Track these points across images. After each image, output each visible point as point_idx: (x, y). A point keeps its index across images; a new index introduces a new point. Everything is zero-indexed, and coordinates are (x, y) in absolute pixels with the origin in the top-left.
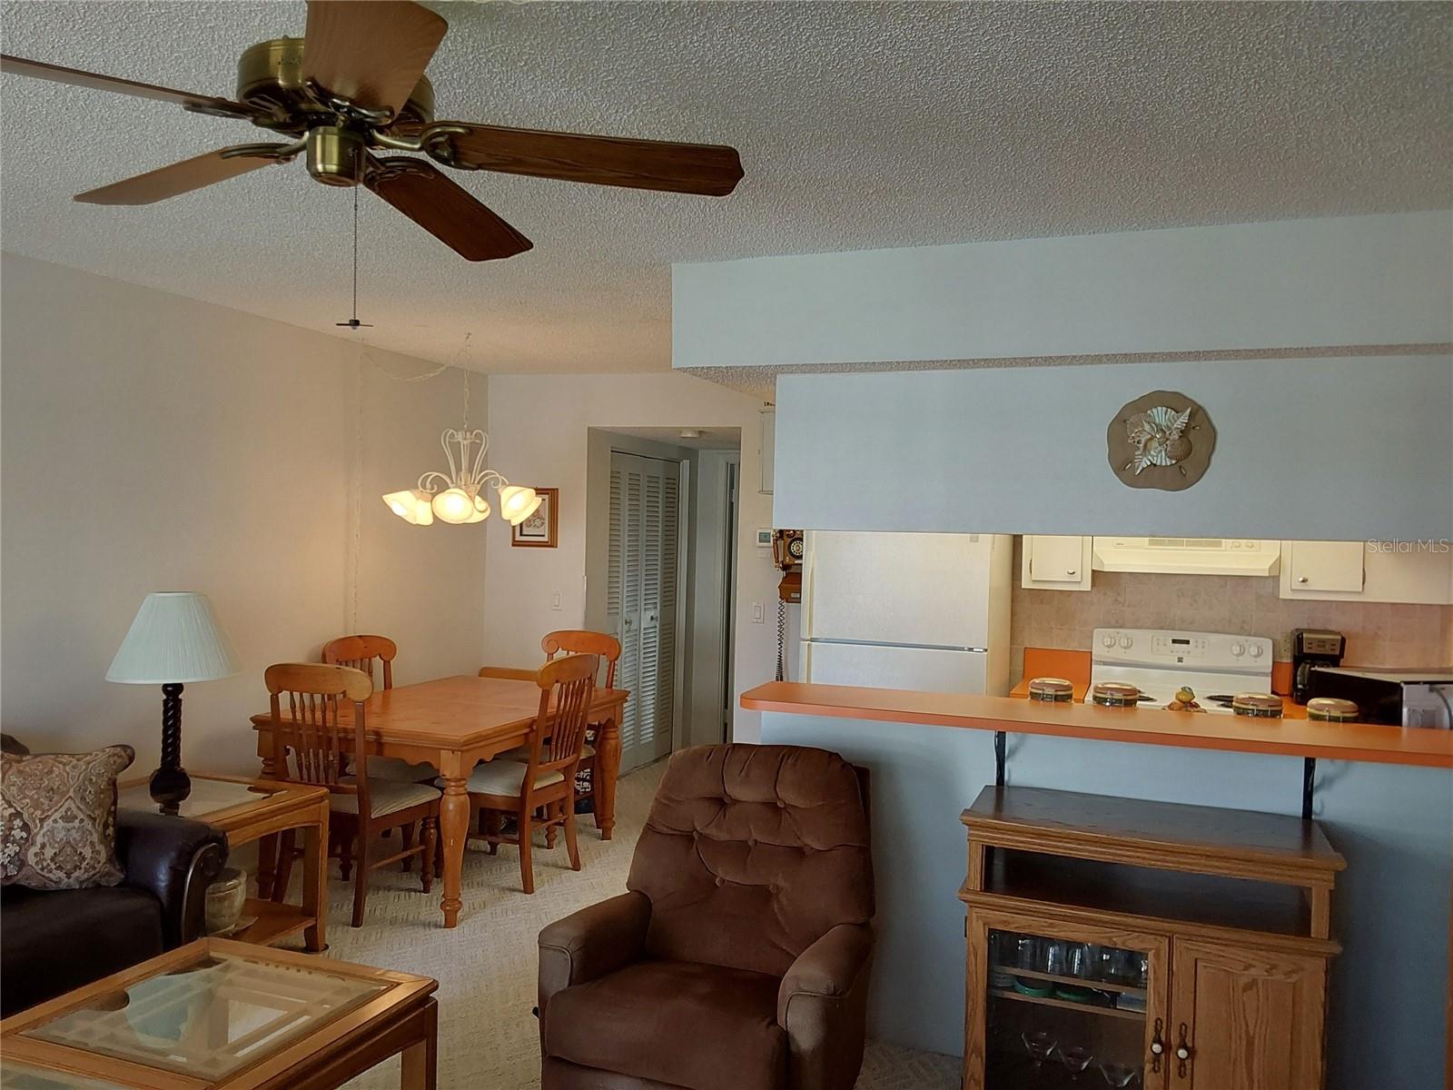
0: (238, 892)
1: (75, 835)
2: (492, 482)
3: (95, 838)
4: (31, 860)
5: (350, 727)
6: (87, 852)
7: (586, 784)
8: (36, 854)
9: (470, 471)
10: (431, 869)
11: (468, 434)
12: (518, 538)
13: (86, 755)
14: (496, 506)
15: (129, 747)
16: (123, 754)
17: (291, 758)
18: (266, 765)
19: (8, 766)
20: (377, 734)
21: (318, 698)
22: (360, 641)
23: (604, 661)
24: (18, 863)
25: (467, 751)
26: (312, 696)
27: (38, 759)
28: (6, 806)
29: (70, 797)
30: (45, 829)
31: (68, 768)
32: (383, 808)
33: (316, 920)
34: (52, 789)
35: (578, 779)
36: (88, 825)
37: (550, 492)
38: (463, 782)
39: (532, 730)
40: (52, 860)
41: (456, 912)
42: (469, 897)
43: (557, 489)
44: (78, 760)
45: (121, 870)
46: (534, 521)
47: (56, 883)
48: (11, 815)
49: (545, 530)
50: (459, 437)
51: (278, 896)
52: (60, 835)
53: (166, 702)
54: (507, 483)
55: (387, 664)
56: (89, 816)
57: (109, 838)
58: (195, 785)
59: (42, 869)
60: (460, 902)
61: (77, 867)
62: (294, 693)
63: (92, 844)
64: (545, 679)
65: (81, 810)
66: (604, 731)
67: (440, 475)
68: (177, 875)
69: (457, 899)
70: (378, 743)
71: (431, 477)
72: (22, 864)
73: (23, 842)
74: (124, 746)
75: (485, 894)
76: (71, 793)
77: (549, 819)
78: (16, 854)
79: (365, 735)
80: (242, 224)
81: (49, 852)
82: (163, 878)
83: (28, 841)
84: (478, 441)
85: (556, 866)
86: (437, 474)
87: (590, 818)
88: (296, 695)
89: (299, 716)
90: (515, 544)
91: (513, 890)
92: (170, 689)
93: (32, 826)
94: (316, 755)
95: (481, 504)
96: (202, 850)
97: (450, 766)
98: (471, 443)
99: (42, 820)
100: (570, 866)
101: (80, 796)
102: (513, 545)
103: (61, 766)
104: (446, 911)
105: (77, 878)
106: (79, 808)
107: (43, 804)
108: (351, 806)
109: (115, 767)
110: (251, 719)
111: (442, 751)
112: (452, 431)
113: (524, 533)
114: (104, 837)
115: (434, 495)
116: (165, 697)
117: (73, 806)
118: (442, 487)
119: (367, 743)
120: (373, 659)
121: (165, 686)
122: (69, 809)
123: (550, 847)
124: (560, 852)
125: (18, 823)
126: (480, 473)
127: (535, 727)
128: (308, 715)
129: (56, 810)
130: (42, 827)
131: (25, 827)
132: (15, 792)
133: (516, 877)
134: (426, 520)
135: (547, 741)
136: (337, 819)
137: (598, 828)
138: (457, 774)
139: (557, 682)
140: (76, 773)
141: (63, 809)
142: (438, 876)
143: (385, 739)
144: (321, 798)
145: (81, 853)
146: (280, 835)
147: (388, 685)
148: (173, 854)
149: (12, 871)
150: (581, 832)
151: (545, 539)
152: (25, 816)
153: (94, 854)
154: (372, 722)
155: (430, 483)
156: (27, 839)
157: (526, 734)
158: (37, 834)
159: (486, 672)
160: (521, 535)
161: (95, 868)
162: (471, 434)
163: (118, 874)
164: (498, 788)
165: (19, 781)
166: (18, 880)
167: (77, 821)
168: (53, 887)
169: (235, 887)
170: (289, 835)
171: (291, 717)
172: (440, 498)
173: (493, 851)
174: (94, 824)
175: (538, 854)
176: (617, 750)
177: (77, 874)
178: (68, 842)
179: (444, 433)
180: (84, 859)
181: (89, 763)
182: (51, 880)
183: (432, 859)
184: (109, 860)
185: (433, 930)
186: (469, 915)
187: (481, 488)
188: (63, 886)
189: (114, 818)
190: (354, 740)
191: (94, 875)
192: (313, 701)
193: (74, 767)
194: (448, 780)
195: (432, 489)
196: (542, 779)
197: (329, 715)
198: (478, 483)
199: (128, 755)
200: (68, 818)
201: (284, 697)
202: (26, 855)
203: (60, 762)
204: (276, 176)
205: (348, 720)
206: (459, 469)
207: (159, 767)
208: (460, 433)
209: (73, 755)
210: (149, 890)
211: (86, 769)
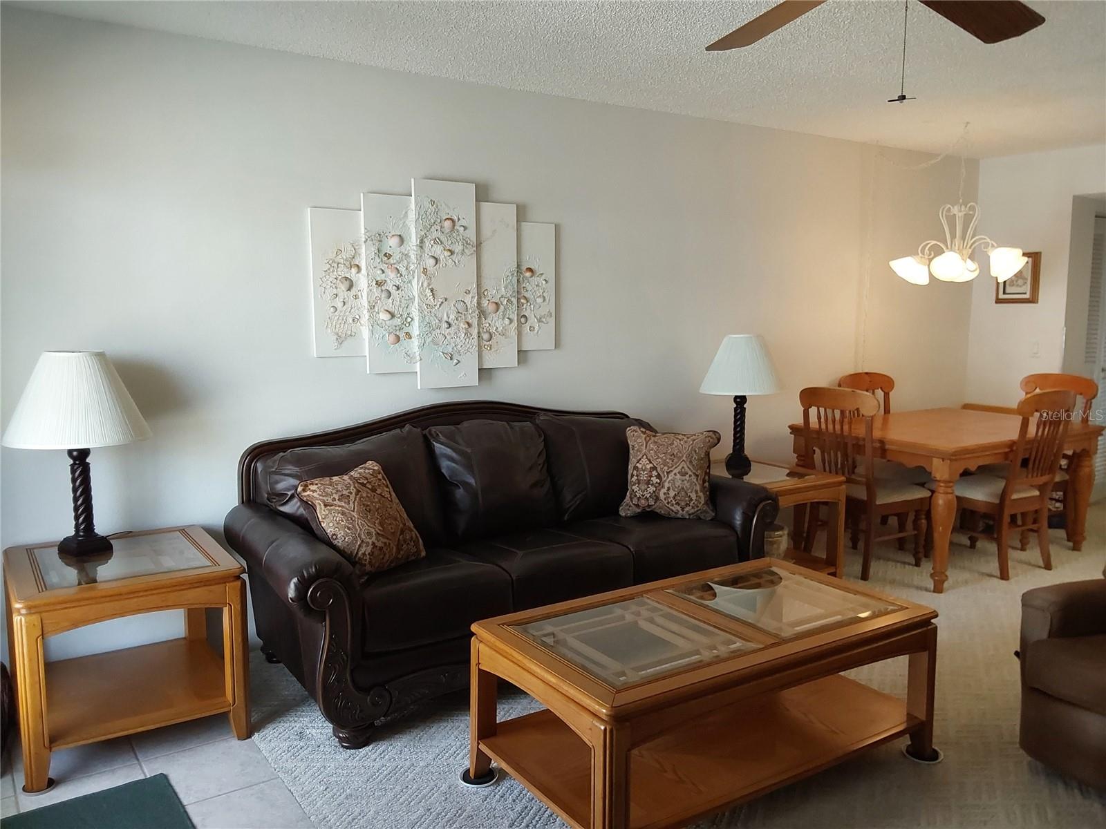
0: (782, 540)
1: (687, 485)
2: (983, 246)
3: (698, 488)
4: (662, 496)
5: (860, 436)
6: (694, 496)
7: (1058, 505)
8: (665, 494)
9: (963, 238)
10: (921, 550)
11: (963, 207)
12: (1001, 296)
13: (692, 435)
14: (985, 265)
15: (718, 433)
16: (713, 436)
17: (818, 456)
18: (798, 460)
19: (648, 438)
20: (882, 442)
21: (837, 413)
22: (866, 377)
23: (1080, 400)
24: (655, 498)
25: (956, 460)
26: (833, 412)
27: (666, 435)
28: (648, 462)
29: (683, 460)
30: (670, 478)
31: (682, 442)
32: (886, 498)
33: (836, 569)
34: (673, 454)
35: (1051, 499)
36: (694, 478)
37: (1033, 255)
38: (951, 484)
39: (1012, 451)
40: (674, 498)
41: (943, 582)
42: (953, 575)
43: (1040, 253)
44: (688, 438)
45: (712, 511)
46: (1017, 281)
47: (675, 513)
48: (651, 468)
49: (1027, 288)
50: (955, 210)
51: (808, 549)
52: (678, 483)
53: (736, 409)
54: (995, 245)
55: (887, 396)
56: (694, 473)
57: (706, 489)
58: (754, 466)
59: (668, 503)
60: (946, 576)
61: (687, 505)
62: (820, 408)
63: (696, 492)
64: (1024, 411)
65: (690, 469)
66: (1079, 459)
67: (938, 243)
68: (747, 519)
69: (943, 573)
70: (882, 449)
71: (929, 246)
72: (657, 499)
73: (657, 485)
74: (715, 431)
75: (966, 575)
76: (684, 458)
77: (1023, 525)
78: (654, 492)
79: (872, 443)
80: (800, 57)
81: (672, 493)
82: (738, 519)
83: (660, 485)
84: (971, 213)
85: (1029, 564)
86: (935, 242)
87: (1061, 533)
88: (822, 410)
89: (823, 426)
90: (998, 301)
91: (991, 576)
92: (738, 400)
93: (662, 475)
94: (836, 455)
95: (972, 265)
96: (764, 503)
97: (940, 470)
98: (965, 214)
99: (668, 473)
100: (1043, 566)
101: (689, 460)
102: (996, 302)
103: (678, 441)
104: (935, 581)
105: (687, 512)
106: (688, 468)
107: (668, 463)
108: (861, 494)
109: (709, 444)
110: (789, 427)
111: (934, 459)
112: (949, 206)
113: (1007, 291)
114: (703, 488)
115: (930, 260)
116: (735, 406)
117: (685, 466)
118: (938, 252)
119: (874, 449)
120: (876, 391)
121: (736, 397)
122: (683, 467)
123: (1023, 549)
124: (1034, 554)
125: (654, 473)
126: (972, 238)
127: (1015, 448)
128: (831, 427)
129: (676, 468)
130: (668, 477)
131: (659, 476)
132: (653, 454)
133: (994, 566)
134: (924, 281)
135: (1025, 463)
136: (851, 501)
137: (1069, 540)
138: (946, 476)
139: (1037, 411)
140: (687, 445)
141: (680, 467)
142: (927, 556)
143: (887, 447)
144: (840, 483)
145: (690, 496)
146: (809, 505)
147: (887, 411)
148: (745, 504)
149: (651, 502)
150: (1052, 542)
151: (1027, 296)
152: (659, 469)
153: (697, 497)
154: (877, 434)
155: (929, 250)
156: (659, 484)
157: (1006, 454)
158: (665, 481)
159: (967, 407)
160: (1004, 293)
161: (698, 507)
162: (966, 207)
163: (711, 512)
164: (980, 494)
165: (655, 448)
166: (655, 508)
167: (688, 476)
168: (673, 515)
169: (781, 536)
170: (816, 506)
171: (818, 427)
172: (937, 262)
173: (973, 546)
174: (697, 479)
175: (1013, 555)
176: (1091, 477)
177: (687, 509)
178: (683, 488)
179: (942, 208)
180: (692, 500)
181: (695, 440)
182: (673, 511)
183: (922, 542)
184: (706, 503)
185: (924, 592)
186: (952, 587)
187: (972, 251)
188: (679, 516)
189: (709, 477)
190: (864, 446)
191: (697, 511)
192: (834, 416)
193: (686, 442)
194: (939, 481)
195: (930, 255)
196: (1019, 491)
197: (846, 427)
198: (970, 247)
199: (716, 438)
200: (683, 474)
201: (813, 411)
202: (659, 493)
203: (677, 438)
204: (830, 11)
205: (860, 431)
206: (953, 237)
207: (731, 452)
208: (956, 207)
209: (685, 435)
210: (730, 526)
211: (692, 444)
